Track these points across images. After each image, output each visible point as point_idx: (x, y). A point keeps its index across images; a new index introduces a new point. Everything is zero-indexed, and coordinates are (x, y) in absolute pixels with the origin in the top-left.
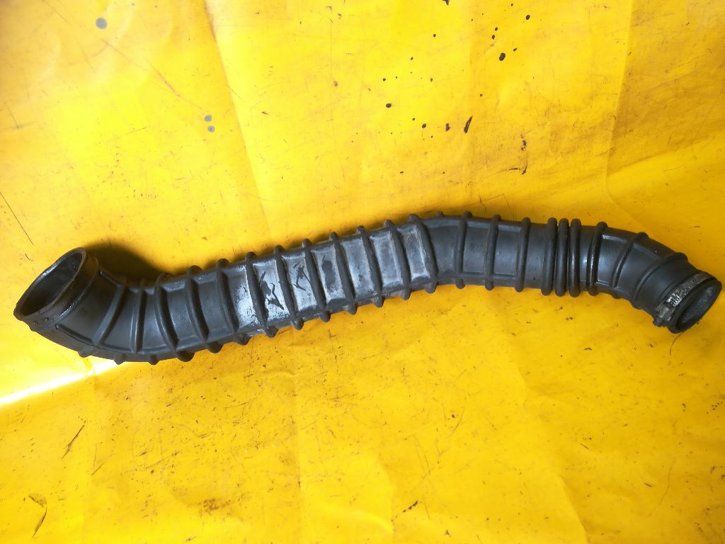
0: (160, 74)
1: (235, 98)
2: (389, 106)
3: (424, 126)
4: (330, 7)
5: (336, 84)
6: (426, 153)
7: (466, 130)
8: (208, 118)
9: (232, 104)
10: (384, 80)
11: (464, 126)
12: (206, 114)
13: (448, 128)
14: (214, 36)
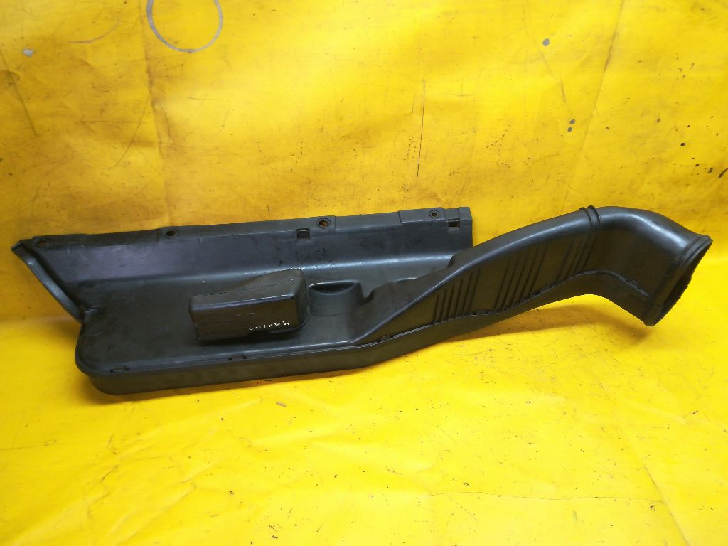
0: (562, 85)
1: (595, 112)
2: (683, 145)
3: (697, 165)
4: (681, 70)
5: (659, 121)
6: (688, 185)
7: (721, 176)
8: (572, 122)
9: (591, 116)
10: (689, 126)
11: (721, 172)
12: (573, 118)
13: (711, 171)
14: (605, 69)
